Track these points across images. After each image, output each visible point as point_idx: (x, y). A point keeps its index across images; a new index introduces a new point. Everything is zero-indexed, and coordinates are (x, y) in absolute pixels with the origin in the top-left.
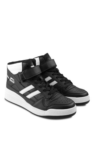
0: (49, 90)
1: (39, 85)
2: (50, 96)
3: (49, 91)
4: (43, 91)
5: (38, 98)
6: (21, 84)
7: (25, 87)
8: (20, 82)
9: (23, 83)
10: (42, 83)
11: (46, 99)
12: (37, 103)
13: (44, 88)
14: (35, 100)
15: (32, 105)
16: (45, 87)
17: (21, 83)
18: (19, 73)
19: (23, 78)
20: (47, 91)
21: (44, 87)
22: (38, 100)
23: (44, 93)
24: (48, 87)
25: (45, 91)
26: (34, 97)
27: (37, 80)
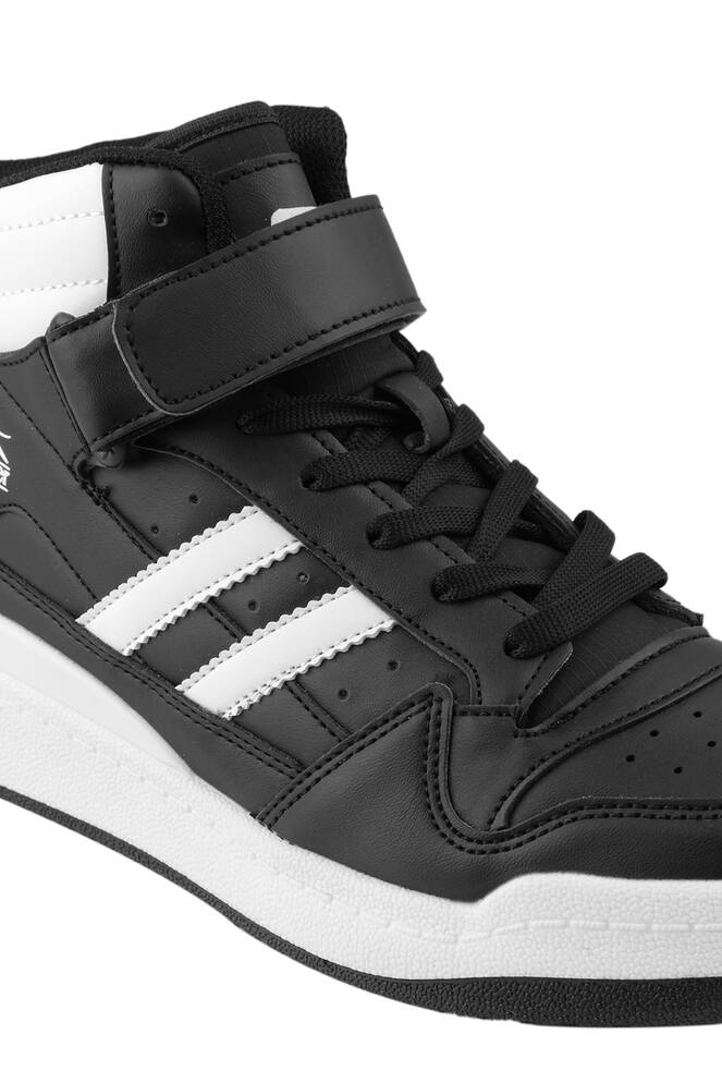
0: (531, 578)
1: (372, 501)
2: (532, 677)
3: (528, 592)
4: (436, 593)
5: (354, 714)
6: (104, 497)
7: (152, 546)
8: (87, 474)
9: (129, 488)
10: (428, 477)
11: (466, 724)
12: (338, 782)
13: (438, 557)
14: (307, 734)
15: (270, 814)
16: (463, 537)
17: (103, 481)
18: (65, 327)
19: (114, 409)
20: (496, 593)
21: (453, 535)
22: (348, 741)
23: (447, 624)
24: (518, 533)
25: (452, 590)
26: (297, 686)
27: (344, 433)
